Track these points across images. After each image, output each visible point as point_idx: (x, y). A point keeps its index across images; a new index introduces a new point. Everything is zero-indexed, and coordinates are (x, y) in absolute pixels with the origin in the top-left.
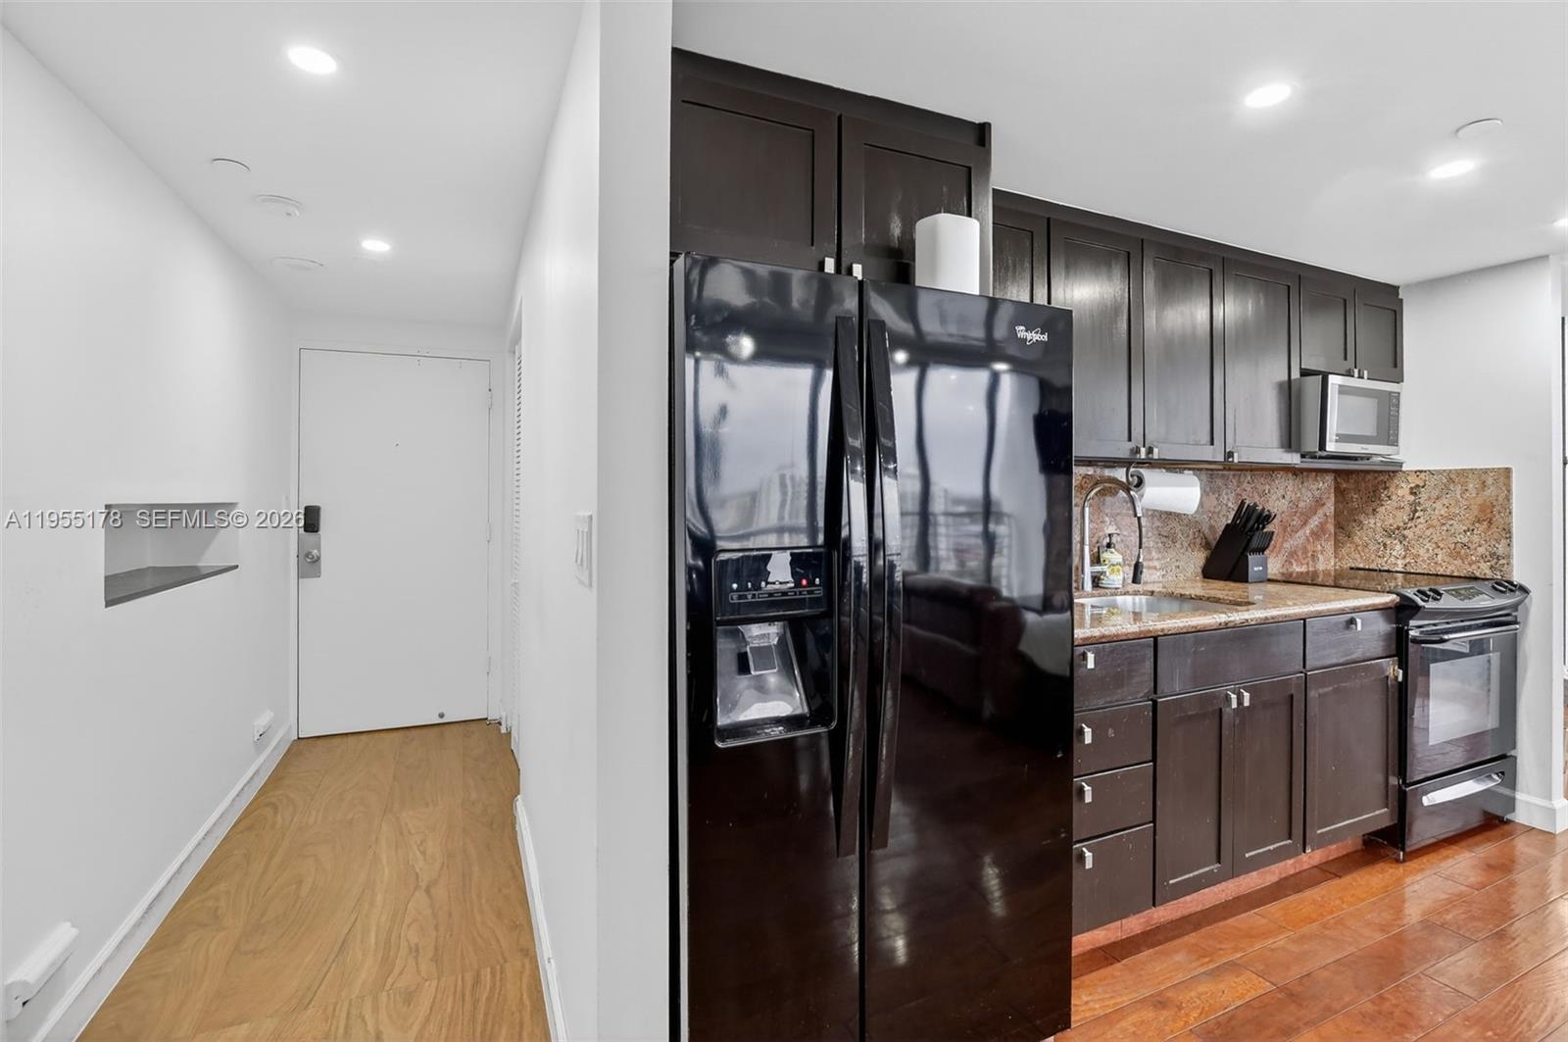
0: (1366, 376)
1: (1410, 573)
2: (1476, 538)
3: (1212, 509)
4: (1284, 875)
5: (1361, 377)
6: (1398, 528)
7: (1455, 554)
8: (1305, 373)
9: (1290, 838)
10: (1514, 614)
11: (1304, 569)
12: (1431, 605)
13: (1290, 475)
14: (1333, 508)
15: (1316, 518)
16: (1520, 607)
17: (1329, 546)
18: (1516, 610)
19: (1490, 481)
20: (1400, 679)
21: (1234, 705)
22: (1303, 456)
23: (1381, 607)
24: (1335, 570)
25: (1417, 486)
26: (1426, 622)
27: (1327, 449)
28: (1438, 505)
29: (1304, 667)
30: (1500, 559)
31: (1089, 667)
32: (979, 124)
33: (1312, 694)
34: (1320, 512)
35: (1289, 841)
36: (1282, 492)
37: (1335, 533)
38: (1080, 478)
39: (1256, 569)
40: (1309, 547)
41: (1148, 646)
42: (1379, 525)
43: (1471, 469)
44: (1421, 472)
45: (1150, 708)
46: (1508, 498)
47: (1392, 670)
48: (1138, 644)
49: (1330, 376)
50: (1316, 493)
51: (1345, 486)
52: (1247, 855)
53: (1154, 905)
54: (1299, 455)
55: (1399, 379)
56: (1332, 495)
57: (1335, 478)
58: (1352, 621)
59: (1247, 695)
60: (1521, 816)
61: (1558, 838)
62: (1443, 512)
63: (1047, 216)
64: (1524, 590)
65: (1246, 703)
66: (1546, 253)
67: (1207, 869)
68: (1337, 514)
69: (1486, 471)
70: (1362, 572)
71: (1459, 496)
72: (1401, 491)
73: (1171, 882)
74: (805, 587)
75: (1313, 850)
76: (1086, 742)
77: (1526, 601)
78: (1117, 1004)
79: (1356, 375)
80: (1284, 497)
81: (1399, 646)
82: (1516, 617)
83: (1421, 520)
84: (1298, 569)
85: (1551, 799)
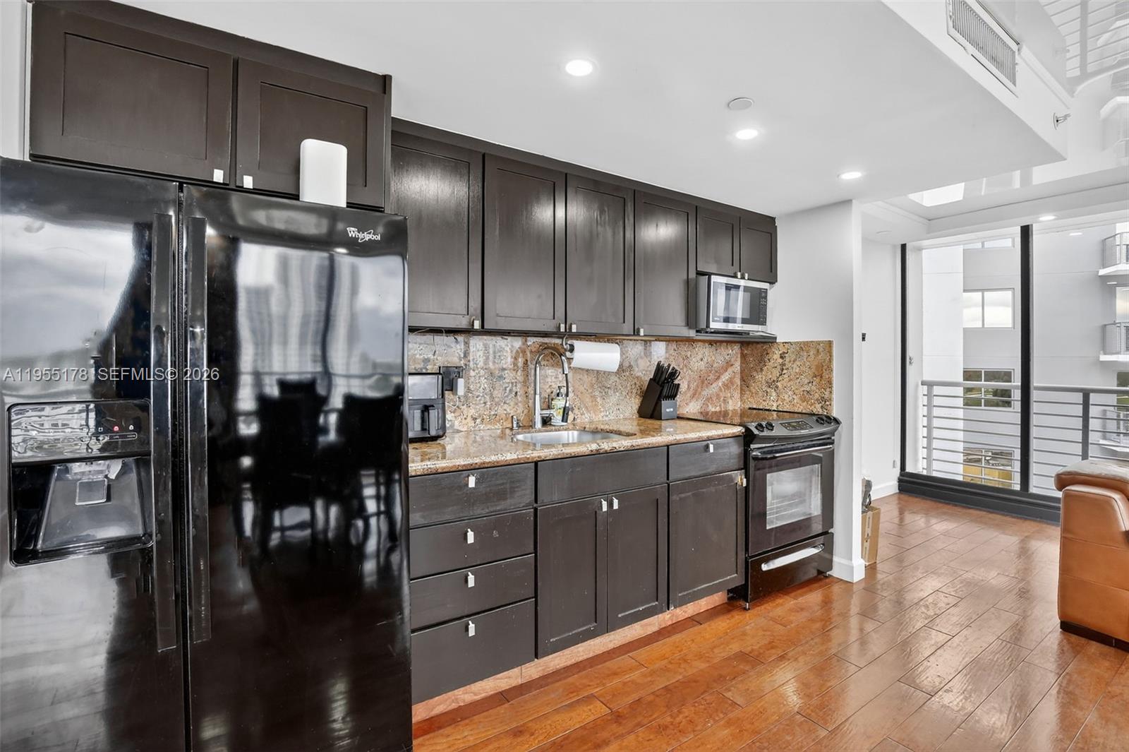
0: (746, 278)
1: (780, 411)
2: (813, 388)
3: (646, 369)
4: (664, 626)
5: (743, 278)
6: (774, 381)
7: (803, 399)
8: (700, 274)
9: (657, 601)
10: (833, 438)
11: (718, 409)
12: (766, 433)
13: (707, 345)
14: (739, 368)
15: (727, 373)
16: (836, 433)
17: (737, 395)
18: (834, 436)
19: (821, 350)
20: (745, 485)
21: (605, 508)
22: (697, 331)
23: (730, 435)
24: (741, 410)
25: (784, 353)
26: (764, 445)
27: (711, 327)
28: (795, 366)
29: (668, 479)
30: (825, 401)
31: (470, 486)
32: (383, 76)
33: (674, 498)
34: (730, 370)
35: (657, 603)
36: (701, 356)
37: (741, 385)
38: (538, 346)
39: (668, 410)
40: (721, 394)
41: (530, 468)
42: (764, 379)
43: (812, 342)
44: (786, 343)
45: (532, 514)
46: (830, 361)
47: (740, 479)
48: (520, 468)
49: (712, 276)
50: (727, 357)
51: (746, 352)
52: (620, 616)
53: (536, 657)
54: (695, 331)
55: (773, 281)
56: (739, 359)
57: (741, 347)
58: (707, 447)
59: (616, 502)
60: (836, 572)
61: (854, 586)
62: (797, 371)
63: (483, 151)
64: (837, 421)
65: (616, 506)
66: (849, 198)
67: (584, 628)
68: (742, 372)
69: (819, 343)
70: (755, 411)
71: (805, 360)
72: (775, 356)
73: (551, 640)
74: (117, 432)
75: (675, 608)
76: (469, 542)
77: (839, 428)
78: (487, 736)
79: (739, 277)
80: (702, 360)
81: (746, 462)
82: (834, 440)
83: (786, 376)
84: (713, 410)
85: (851, 560)
